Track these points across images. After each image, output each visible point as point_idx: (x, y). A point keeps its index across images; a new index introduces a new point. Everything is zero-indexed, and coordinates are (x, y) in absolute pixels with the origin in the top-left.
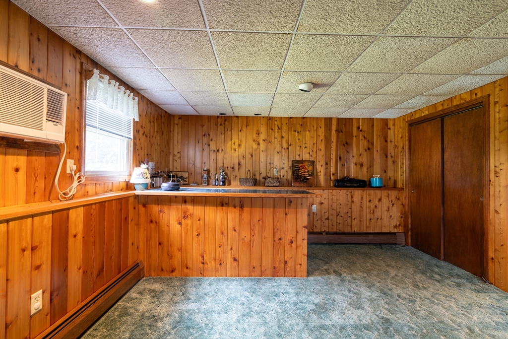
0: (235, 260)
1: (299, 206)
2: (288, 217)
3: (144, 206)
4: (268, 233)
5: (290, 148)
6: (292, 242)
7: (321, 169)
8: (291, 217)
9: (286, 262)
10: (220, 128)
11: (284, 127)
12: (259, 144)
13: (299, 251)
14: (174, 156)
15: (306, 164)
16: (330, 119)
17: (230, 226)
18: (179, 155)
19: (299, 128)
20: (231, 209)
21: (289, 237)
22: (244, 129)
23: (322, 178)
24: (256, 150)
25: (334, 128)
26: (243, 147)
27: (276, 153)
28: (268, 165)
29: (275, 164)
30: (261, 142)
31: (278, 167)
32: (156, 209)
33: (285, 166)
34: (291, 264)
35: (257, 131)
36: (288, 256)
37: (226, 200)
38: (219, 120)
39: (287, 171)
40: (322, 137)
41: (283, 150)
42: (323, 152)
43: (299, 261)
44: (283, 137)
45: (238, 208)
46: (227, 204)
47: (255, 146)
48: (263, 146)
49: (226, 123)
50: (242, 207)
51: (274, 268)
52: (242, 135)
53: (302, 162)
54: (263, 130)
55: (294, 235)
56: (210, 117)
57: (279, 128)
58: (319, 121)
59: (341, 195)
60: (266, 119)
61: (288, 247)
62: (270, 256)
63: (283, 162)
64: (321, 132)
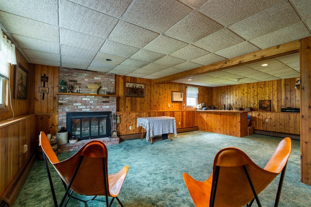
0: (219, 129)
1: (237, 115)
2: (234, 118)
3: (199, 114)
4: (228, 122)
5: (258, 95)
6: (235, 126)
7: (275, 104)
8: (235, 119)
9: (234, 132)
10: (229, 90)
11: (255, 87)
12: (244, 94)
13: (238, 129)
14: (214, 100)
15: (266, 102)
16: (281, 80)
17: (218, 120)
18: (215, 100)
19: (262, 86)
20: (218, 115)
21: (234, 124)
22: (238, 89)
23: (276, 108)
24: (243, 97)
25: (283, 84)
26: (237, 96)
27: (251, 98)
28: (248, 102)
29: (251, 102)
30: (245, 93)
31: (253, 103)
32: (201, 114)
33: (256, 103)
34: (235, 132)
35: (243, 89)
36: (234, 130)
37: (217, 113)
38: (228, 87)
39: (257, 105)
40: (276, 88)
41: (255, 96)
42: (276, 96)
43: (238, 132)
44: (254, 91)
45: (220, 115)
46: (217, 114)
47: (242, 95)
48: (246, 95)
49: (231, 88)
50: (221, 115)
51: (230, 133)
52: (237, 92)
53: (265, 100)
54: (245, 89)
55: (236, 124)
56: (225, 86)
57: (253, 87)
58: (274, 82)
59: (283, 115)
60: (247, 84)
61: (234, 127)
62: (229, 130)
63: (255, 101)
64: (275, 87)
